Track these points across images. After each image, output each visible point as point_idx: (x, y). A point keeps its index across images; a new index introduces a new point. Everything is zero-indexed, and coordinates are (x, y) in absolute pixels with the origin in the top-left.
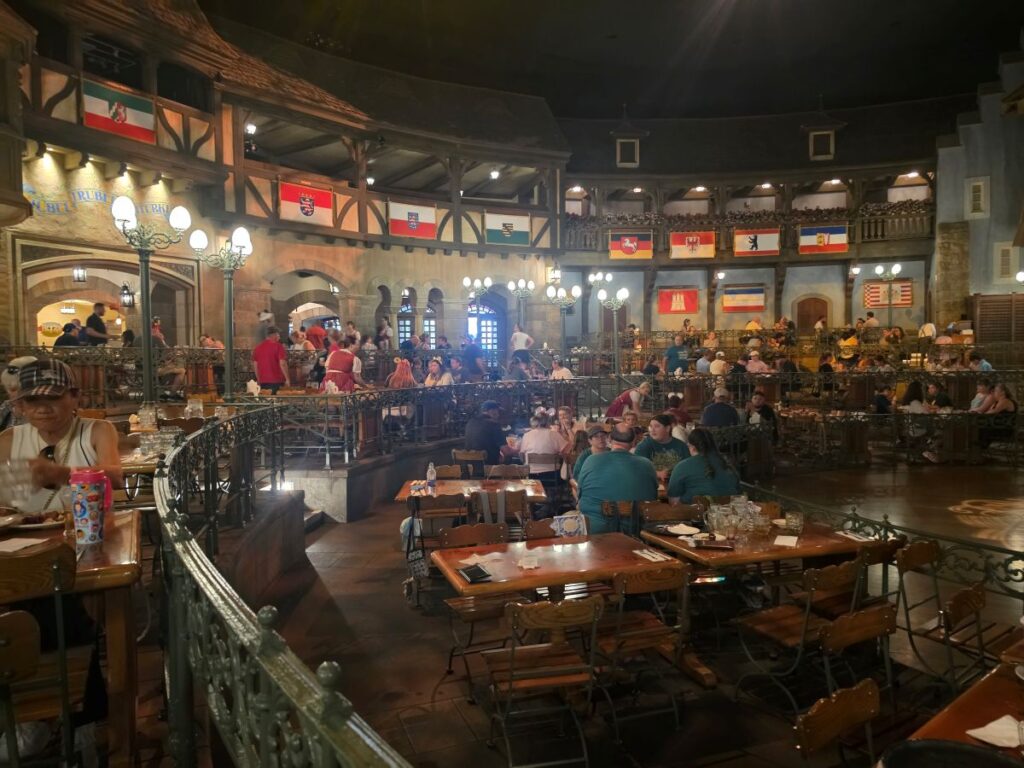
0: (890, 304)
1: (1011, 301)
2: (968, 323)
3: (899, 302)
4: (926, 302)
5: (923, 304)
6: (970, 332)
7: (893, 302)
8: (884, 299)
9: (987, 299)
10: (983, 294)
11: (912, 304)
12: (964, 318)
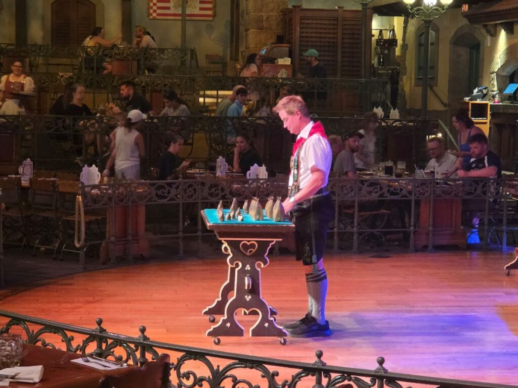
0: (183, 15)
1: (337, 19)
2: (285, 48)
3: (197, 11)
4: (232, 16)
5: (228, 18)
6: (287, 61)
7: (188, 12)
8: (175, 7)
9: (309, 14)
10: (305, 6)
11: (214, 16)
12: (280, 39)
